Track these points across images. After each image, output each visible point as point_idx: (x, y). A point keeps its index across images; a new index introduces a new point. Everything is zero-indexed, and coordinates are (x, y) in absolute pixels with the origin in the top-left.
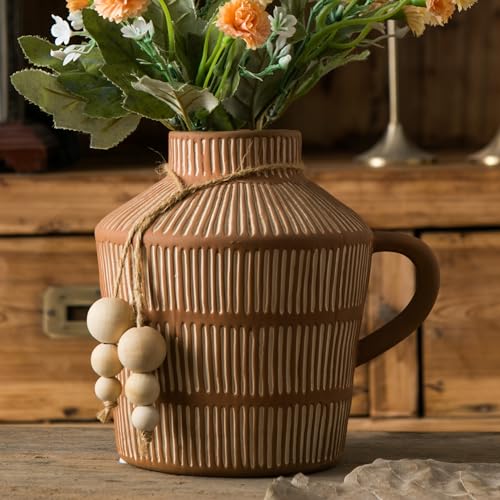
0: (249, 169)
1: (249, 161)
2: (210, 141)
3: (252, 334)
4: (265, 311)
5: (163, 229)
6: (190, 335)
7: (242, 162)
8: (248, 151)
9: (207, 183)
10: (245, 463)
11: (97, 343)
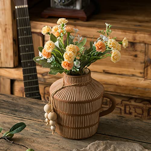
0: (75, 84)
1: (76, 82)
2: (68, 77)
3: (72, 117)
4: (75, 114)
5: (56, 96)
6: (61, 115)
7: (74, 82)
8: (76, 80)
9: (67, 86)
10: (72, 137)
11: (45, 113)
